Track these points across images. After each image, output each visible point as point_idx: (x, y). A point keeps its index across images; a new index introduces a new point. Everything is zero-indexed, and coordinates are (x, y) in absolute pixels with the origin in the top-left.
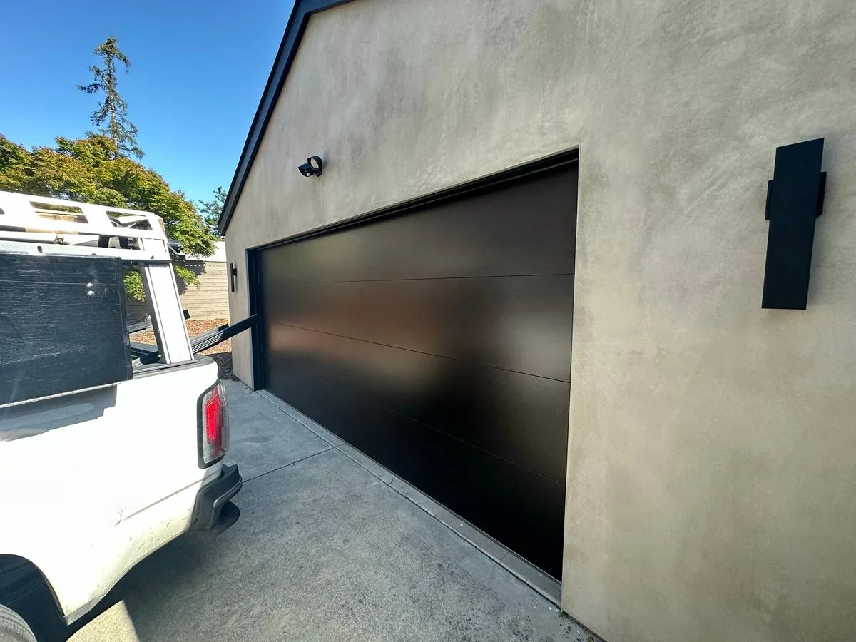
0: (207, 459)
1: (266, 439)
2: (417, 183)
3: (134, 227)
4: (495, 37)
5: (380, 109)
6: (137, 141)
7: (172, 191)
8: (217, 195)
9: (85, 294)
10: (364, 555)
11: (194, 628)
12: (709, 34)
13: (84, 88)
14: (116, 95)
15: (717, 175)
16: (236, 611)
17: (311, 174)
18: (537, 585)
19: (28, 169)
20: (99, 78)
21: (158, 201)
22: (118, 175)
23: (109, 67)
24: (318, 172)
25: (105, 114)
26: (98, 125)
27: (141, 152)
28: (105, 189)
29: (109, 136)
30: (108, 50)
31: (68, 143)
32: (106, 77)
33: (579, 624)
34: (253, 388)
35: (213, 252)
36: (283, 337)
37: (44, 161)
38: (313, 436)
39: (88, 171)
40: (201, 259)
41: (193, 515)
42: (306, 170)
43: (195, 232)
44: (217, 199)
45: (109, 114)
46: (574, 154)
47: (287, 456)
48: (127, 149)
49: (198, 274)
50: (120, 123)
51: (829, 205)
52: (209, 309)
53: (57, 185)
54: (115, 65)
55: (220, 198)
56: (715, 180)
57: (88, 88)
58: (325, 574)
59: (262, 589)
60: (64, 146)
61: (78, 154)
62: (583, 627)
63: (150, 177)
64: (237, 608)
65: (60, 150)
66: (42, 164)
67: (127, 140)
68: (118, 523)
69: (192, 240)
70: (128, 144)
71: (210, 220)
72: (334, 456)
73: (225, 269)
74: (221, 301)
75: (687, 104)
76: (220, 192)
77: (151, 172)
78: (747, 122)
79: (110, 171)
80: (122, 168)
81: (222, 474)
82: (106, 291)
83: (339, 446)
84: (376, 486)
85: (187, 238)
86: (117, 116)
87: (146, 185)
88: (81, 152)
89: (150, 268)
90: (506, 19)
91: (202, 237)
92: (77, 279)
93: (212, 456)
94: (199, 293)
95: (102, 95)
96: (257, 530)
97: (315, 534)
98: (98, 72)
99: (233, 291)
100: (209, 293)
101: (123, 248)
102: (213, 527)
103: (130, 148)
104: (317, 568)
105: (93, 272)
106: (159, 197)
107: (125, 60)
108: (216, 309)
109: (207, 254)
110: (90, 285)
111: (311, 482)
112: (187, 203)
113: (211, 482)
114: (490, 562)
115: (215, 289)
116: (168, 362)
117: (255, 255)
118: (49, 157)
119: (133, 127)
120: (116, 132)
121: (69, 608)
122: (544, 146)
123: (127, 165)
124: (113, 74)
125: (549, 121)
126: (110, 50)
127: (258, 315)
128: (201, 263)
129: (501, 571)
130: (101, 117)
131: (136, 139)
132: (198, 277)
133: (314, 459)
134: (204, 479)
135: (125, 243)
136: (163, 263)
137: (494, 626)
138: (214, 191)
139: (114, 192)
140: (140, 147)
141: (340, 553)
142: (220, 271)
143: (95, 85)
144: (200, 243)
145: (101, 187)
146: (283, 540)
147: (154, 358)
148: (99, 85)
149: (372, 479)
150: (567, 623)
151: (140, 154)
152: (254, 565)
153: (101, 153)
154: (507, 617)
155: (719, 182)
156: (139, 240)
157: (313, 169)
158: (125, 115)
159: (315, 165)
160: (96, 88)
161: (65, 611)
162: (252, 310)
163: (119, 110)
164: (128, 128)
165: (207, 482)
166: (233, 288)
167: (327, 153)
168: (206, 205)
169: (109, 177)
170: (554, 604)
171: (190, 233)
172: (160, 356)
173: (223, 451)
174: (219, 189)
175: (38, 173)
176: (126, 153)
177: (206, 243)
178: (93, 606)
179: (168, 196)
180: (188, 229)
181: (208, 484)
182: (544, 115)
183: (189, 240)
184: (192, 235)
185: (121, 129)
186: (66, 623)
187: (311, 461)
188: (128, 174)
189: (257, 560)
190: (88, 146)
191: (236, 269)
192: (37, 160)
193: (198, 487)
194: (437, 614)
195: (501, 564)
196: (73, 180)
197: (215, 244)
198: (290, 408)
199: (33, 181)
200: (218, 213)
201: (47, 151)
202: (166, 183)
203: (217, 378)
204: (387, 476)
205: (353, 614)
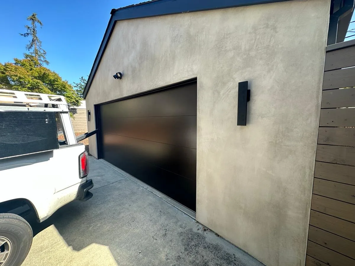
0: (82, 176)
1: (102, 176)
2: (153, 84)
3: (56, 101)
4: (174, 40)
5: (141, 58)
6: (46, 57)
7: (63, 80)
8: (81, 80)
9: (45, 123)
10: (135, 209)
11: (78, 230)
12: (226, 49)
13: (23, 35)
14: (36, 38)
15: (228, 88)
16: (92, 226)
17: (118, 78)
18: (190, 215)
19: (2, 71)
20: (29, 30)
21: (57, 84)
22: (40, 74)
23: (33, 26)
24: (121, 78)
25: (32, 45)
26: (29, 50)
27: (48, 62)
28: (35, 80)
29: (34, 55)
30: (33, 19)
31: (19, 61)
32: (32, 30)
33: (201, 224)
34: (97, 158)
35: (80, 105)
36: (109, 139)
37: (9, 68)
38: (120, 174)
39: (28, 72)
40: (75, 108)
41: (77, 194)
42: (116, 77)
43: (73, 96)
44: (81, 82)
45: (34, 46)
46: (195, 79)
47: (110, 181)
48: (42, 61)
49: (74, 114)
50: (39, 49)
51: (251, 98)
52: (79, 128)
53: (15, 78)
54: (36, 25)
55: (83, 81)
56: (228, 90)
57: (24, 35)
58: (122, 215)
59: (101, 219)
60: (17, 62)
61: (23, 65)
62: (202, 225)
63: (54, 75)
64: (92, 225)
65: (16, 63)
66: (9, 69)
67: (42, 57)
68: (55, 193)
69: (71, 100)
70: (42, 59)
71: (78, 90)
72: (128, 180)
73: (85, 112)
74: (84, 125)
75: (222, 68)
76: (82, 79)
77: (54, 73)
78: (234, 74)
79: (37, 72)
80: (42, 71)
81: (87, 181)
82: (51, 122)
83: (129, 177)
84: (142, 189)
85: (69, 99)
86: (37, 47)
87: (52, 78)
88: (24, 64)
89: (62, 114)
90: (177, 35)
91: (75, 99)
92: (42, 118)
93: (83, 175)
94: (74, 122)
95: (30, 38)
96: (99, 204)
97: (119, 204)
98: (29, 28)
99: (89, 121)
100: (79, 122)
101: (53, 108)
102: (84, 199)
103: (43, 60)
104: (120, 213)
105: (47, 116)
106: (58, 83)
107: (40, 23)
108: (82, 128)
109: (78, 106)
110: (46, 120)
111: (119, 189)
112: (69, 85)
113: (84, 183)
114: (177, 210)
115: (81, 120)
116: (69, 144)
117: (98, 107)
118: (12, 67)
119: (44, 51)
120: (37, 53)
121: (41, 217)
122: (188, 76)
123: (44, 70)
124: (35, 29)
125: (189, 68)
126: (34, 19)
127: (99, 129)
128: (75, 109)
129: (180, 212)
130: (30, 47)
131: (45, 56)
132: (74, 115)
133: (120, 182)
134: (81, 182)
135: (54, 106)
136: (66, 112)
137: (175, 226)
138: (80, 78)
139: (39, 81)
140: (47, 60)
141: (128, 209)
142: (83, 113)
143: (28, 33)
144: (75, 101)
145: (33, 79)
146: (108, 206)
147: (64, 143)
148: (29, 33)
149: (141, 187)
150: (198, 224)
151: (47, 63)
152: (98, 213)
153: (33, 64)
154: (179, 223)
155: (229, 90)
156: (58, 105)
157: (119, 76)
158: (41, 46)
159: (119, 75)
160: (28, 35)
161: (40, 217)
162: (97, 128)
163: (38, 44)
164: (42, 52)
165: (82, 183)
166: (89, 120)
167: (123, 71)
168: (77, 84)
169: (37, 75)
170: (195, 220)
171: (71, 97)
172: (66, 142)
173: (87, 174)
174: (82, 78)
175: (7, 73)
176: (41, 62)
177: (77, 101)
178: (47, 218)
179: (61, 82)
180: (70, 96)
181: (82, 184)
182: (188, 66)
183: (70, 100)
184: (71, 98)
185: (39, 52)
186: (40, 222)
187: (119, 182)
188: (44, 74)
189: (99, 212)
190: (27, 62)
191: (90, 112)
192: (6, 68)
193: (79, 185)
194: (157, 224)
195: (181, 210)
196: (22, 76)
197: (81, 101)
198: (112, 165)
199: (5, 76)
200: (81, 88)
201: (11, 65)
202: (60, 77)
203: (85, 150)
204: (146, 186)
205: (131, 225)
